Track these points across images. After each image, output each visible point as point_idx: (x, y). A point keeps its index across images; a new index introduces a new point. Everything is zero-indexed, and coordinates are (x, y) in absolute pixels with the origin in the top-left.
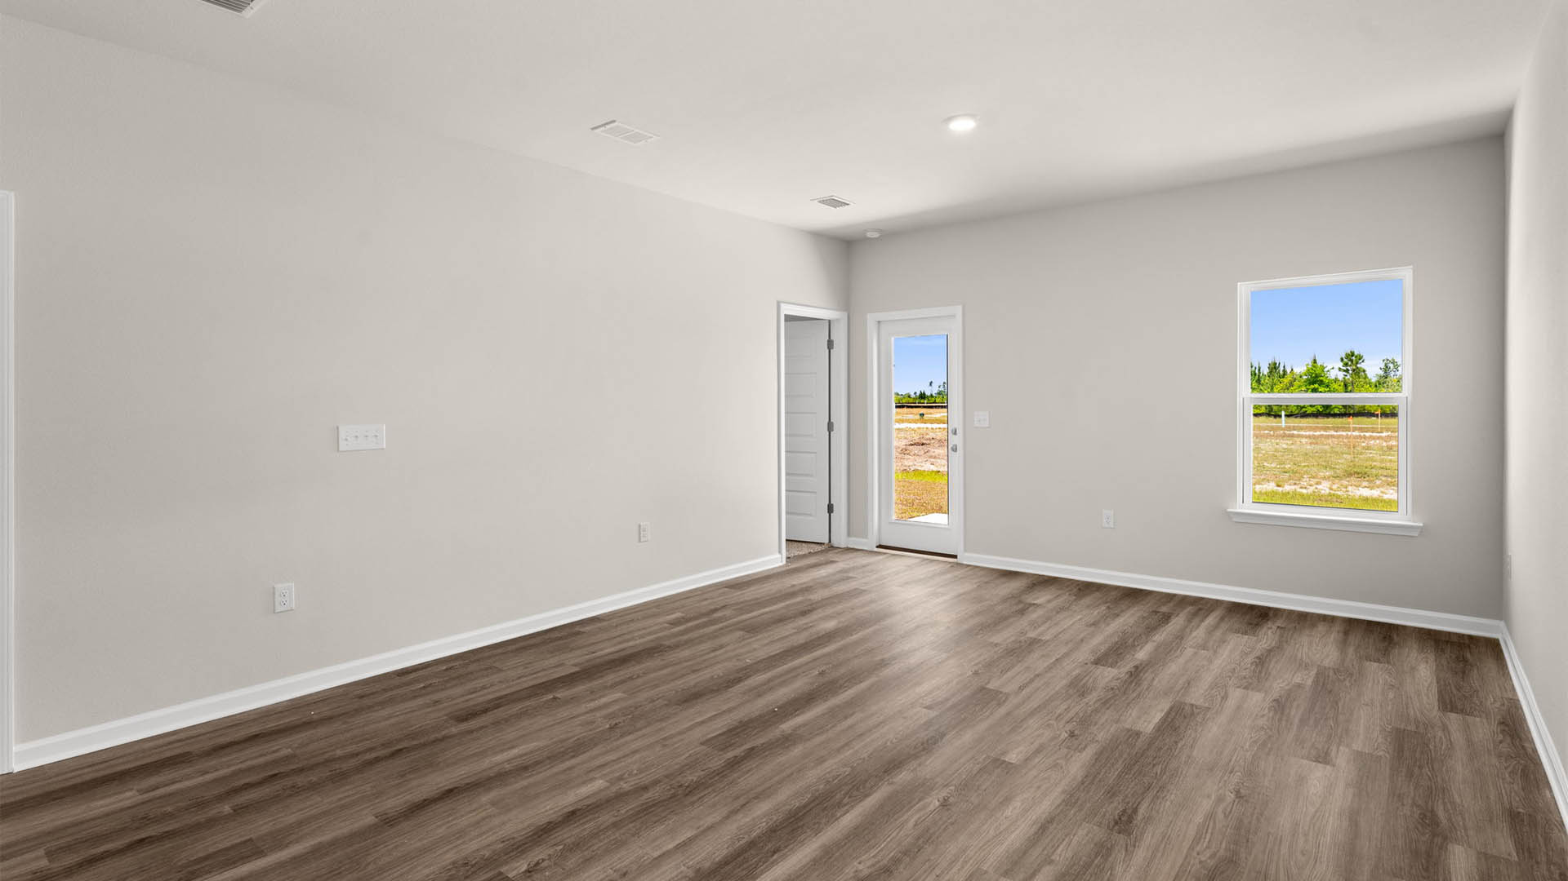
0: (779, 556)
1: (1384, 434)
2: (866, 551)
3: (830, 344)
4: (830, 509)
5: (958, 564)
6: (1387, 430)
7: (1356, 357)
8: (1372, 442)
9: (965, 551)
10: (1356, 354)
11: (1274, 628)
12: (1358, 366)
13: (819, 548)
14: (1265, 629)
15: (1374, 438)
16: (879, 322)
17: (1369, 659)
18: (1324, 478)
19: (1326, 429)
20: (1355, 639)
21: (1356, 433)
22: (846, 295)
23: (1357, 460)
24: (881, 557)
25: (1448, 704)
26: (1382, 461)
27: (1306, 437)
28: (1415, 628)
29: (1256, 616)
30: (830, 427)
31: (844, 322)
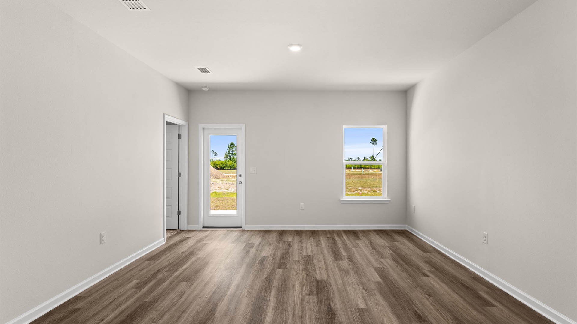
0: (163, 239)
2: (198, 230)
3: (180, 137)
4: (179, 213)
5: (242, 230)
9: (246, 224)
13: (175, 232)
16: (203, 128)
22: (188, 114)
24: (206, 232)
30: (179, 175)
31: (187, 127)
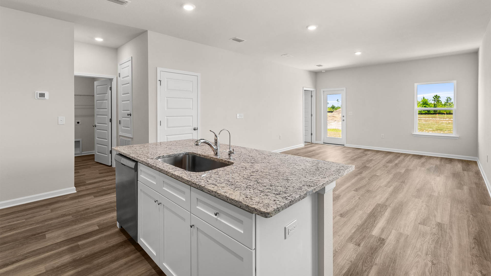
0: (303, 144)
1: (447, 119)
2: (321, 144)
3: (312, 96)
4: (312, 134)
5: (344, 147)
6: (448, 118)
7: (438, 97)
8: (444, 121)
9: (346, 144)
10: (438, 96)
11: (424, 158)
12: (439, 99)
13: (309, 143)
14: (422, 159)
15: (444, 120)
16: (324, 91)
17: (447, 163)
18: (430, 131)
19: (429, 118)
20: (443, 161)
21: (438, 119)
22: (315, 85)
23: (439, 126)
24: (325, 145)
25: (464, 170)
26: (447, 126)
27: (423, 120)
28: (457, 159)
29: (421, 157)
30: (312, 115)
31: (315, 91)
